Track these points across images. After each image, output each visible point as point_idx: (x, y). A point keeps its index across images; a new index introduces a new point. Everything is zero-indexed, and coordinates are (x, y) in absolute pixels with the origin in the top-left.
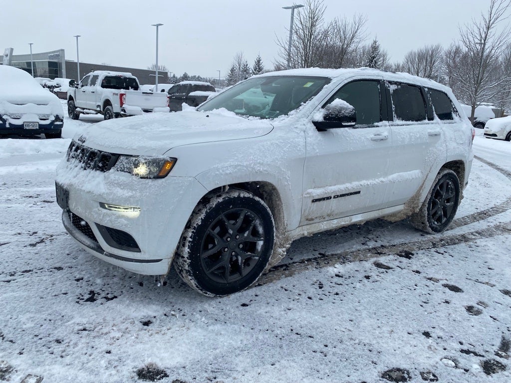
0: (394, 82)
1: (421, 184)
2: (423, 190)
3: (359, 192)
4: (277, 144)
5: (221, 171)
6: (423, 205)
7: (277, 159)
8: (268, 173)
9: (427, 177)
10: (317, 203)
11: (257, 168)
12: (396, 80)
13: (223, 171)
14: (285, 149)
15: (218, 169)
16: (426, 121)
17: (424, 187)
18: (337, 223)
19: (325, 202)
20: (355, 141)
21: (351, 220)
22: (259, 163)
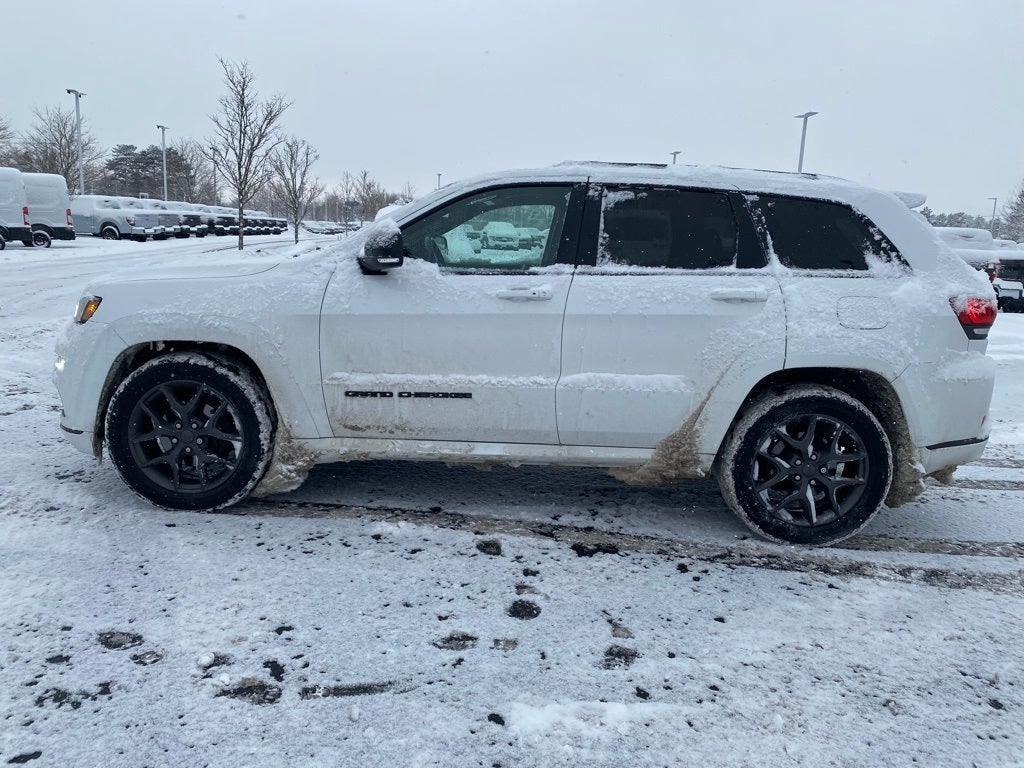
0: (624, 185)
1: (693, 409)
2: (701, 423)
3: (468, 396)
4: (261, 288)
5: (146, 319)
6: (719, 459)
7: (252, 311)
8: (230, 332)
9: (710, 395)
10: (359, 398)
11: (209, 321)
12: (629, 181)
13: (150, 319)
14: (275, 298)
15: (142, 317)
16: (732, 268)
17: (702, 417)
18: (430, 449)
19: (379, 400)
20: (448, 297)
21: (473, 449)
22: (215, 314)
